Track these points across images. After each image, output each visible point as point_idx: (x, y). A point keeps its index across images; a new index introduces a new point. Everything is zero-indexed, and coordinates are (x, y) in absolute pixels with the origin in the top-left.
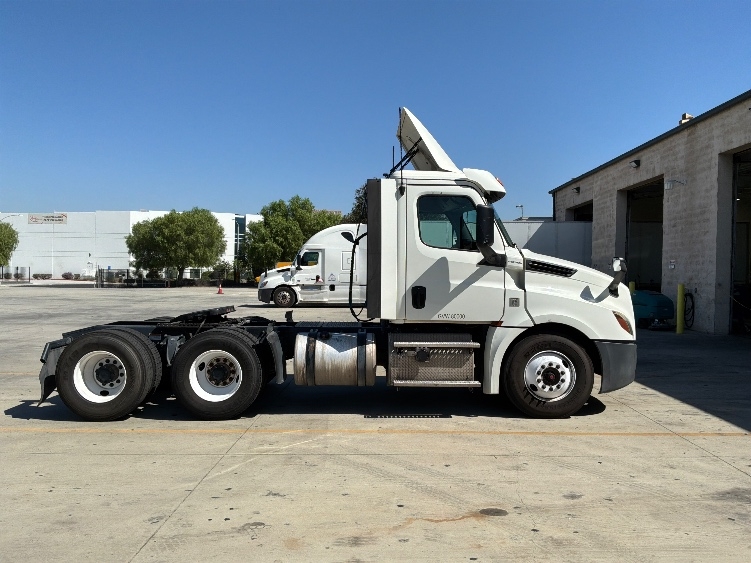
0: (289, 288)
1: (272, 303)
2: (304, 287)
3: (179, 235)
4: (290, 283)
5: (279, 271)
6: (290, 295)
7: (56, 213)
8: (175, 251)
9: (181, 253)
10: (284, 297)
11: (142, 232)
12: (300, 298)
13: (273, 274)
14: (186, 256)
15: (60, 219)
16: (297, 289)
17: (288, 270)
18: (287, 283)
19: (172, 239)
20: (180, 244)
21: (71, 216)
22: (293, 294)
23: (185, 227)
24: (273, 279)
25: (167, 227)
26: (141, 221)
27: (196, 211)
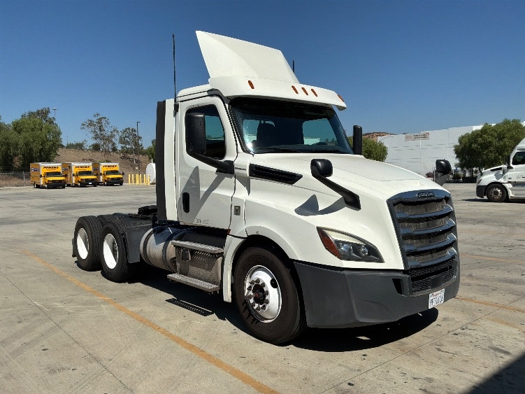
0: (500, 185)
1: (485, 198)
2: (515, 184)
3: (490, 142)
4: (501, 180)
5: (492, 170)
6: (502, 191)
7: (422, 133)
8: (487, 155)
9: (492, 156)
10: (496, 193)
11: (463, 141)
12: (511, 194)
13: (488, 173)
14: (496, 157)
15: (425, 137)
16: (509, 186)
17: (500, 169)
18: (499, 181)
19: (486, 146)
20: (492, 149)
21: (432, 134)
22: (504, 190)
23: (496, 134)
24: (488, 177)
25: (481, 136)
26: (463, 135)
27: (506, 122)
